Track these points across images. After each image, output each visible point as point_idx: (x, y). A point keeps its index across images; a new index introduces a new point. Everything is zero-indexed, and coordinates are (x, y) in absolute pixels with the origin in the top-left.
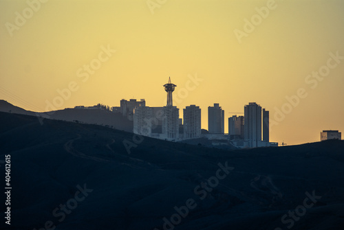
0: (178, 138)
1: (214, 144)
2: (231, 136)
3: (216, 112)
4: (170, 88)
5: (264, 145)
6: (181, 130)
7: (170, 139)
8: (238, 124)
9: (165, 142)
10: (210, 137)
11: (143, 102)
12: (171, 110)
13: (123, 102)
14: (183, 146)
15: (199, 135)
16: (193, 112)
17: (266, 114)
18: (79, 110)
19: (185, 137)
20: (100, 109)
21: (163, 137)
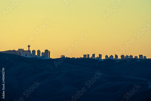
0: (31, 57)
1: (39, 58)
2: (42, 57)
3: (39, 51)
4: (29, 46)
5: (49, 58)
6: (31, 55)
7: (29, 57)
8: (43, 54)
9: (28, 58)
10: (38, 57)
11: (23, 49)
12: (29, 51)
13: (19, 49)
14: (32, 58)
15: (35, 56)
16: (34, 51)
17: (49, 52)
18: (10, 51)
19: (32, 57)
20: (14, 51)
21: (27, 57)
